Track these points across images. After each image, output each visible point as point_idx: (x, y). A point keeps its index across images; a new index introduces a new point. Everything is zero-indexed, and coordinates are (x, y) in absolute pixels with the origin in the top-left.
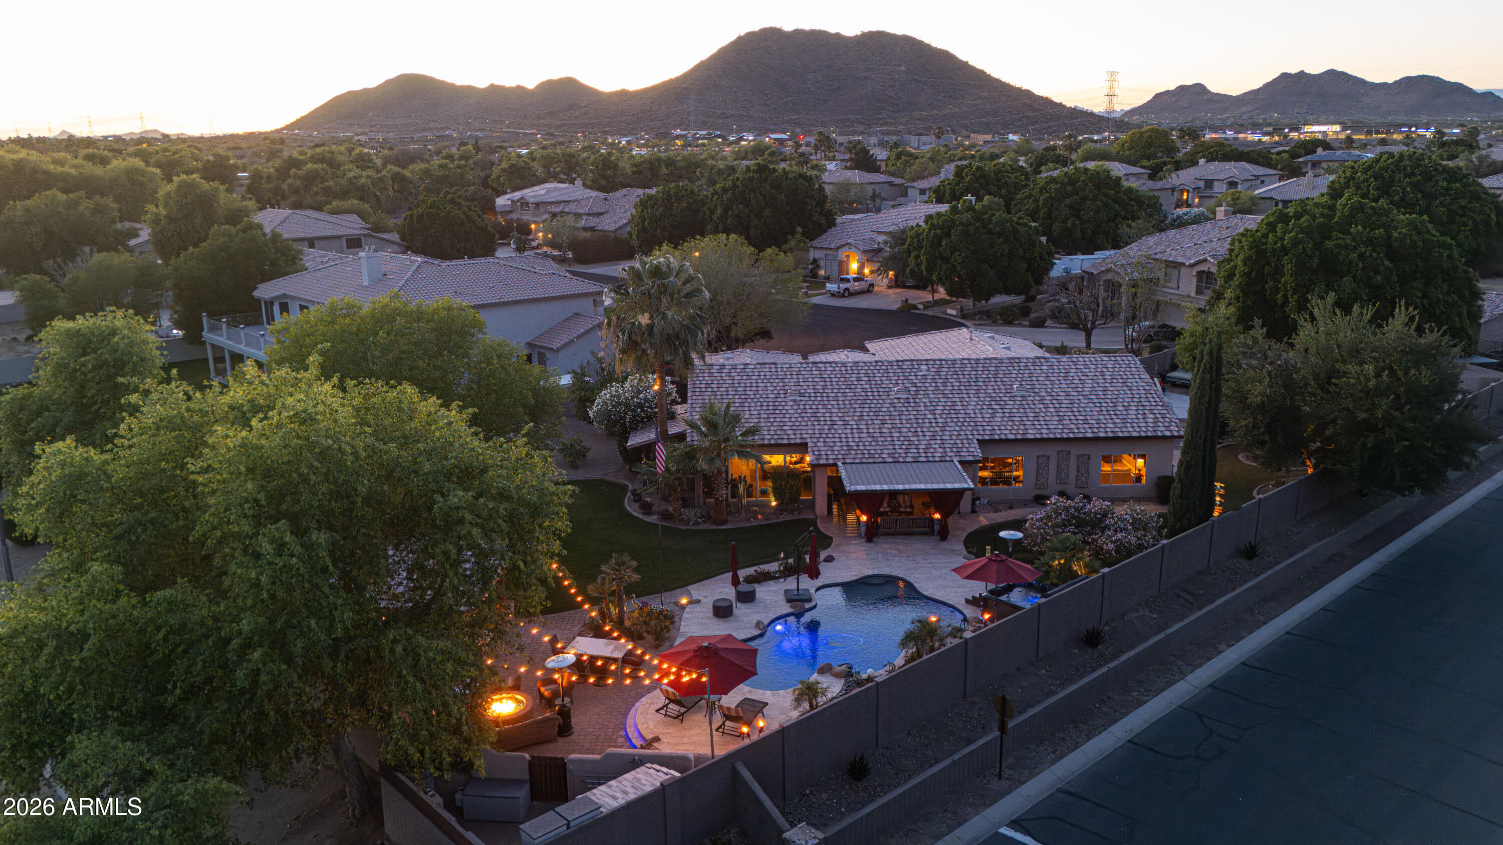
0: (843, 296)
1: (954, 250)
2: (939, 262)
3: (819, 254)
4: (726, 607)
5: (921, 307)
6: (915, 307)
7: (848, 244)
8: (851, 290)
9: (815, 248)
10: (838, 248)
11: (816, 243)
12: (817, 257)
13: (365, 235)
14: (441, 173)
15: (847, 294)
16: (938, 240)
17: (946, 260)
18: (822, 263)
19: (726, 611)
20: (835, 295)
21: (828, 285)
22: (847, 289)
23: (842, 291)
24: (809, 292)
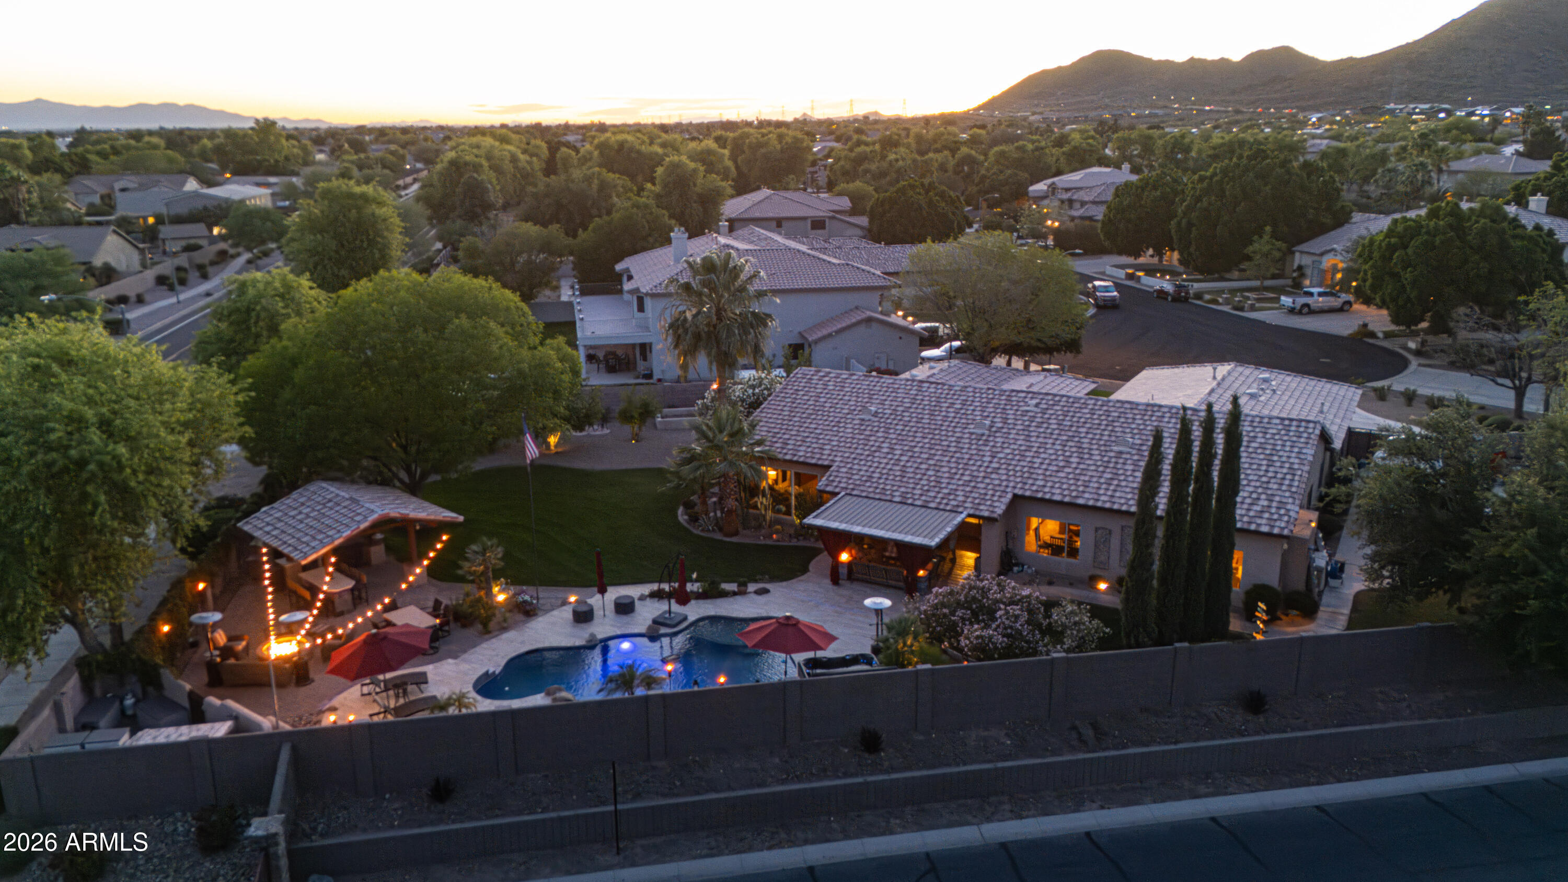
0: (1300, 313)
1: (1406, 264)
2: (1387, 278)
3: (1306, 261)
4: (585, 612)
5: (1380, 335)
6: (1373, 335)
7: (1333, 250)
8: (1314, 306)
9: (1302, 252)
10: (1322, 254)
11: (1304, 247)
12: (1303, 263)
13: (830, 218)
14: (1016, 155)
15: (1306, 310)
16: (1392, 249)
17: (1395, 276)
18: (1308, 272)
19: (583, 616)
20: (1292, 311)
21: (1283, 298)
22: (1307, 305)
23: (1298, 307)
24: (1257, 305)
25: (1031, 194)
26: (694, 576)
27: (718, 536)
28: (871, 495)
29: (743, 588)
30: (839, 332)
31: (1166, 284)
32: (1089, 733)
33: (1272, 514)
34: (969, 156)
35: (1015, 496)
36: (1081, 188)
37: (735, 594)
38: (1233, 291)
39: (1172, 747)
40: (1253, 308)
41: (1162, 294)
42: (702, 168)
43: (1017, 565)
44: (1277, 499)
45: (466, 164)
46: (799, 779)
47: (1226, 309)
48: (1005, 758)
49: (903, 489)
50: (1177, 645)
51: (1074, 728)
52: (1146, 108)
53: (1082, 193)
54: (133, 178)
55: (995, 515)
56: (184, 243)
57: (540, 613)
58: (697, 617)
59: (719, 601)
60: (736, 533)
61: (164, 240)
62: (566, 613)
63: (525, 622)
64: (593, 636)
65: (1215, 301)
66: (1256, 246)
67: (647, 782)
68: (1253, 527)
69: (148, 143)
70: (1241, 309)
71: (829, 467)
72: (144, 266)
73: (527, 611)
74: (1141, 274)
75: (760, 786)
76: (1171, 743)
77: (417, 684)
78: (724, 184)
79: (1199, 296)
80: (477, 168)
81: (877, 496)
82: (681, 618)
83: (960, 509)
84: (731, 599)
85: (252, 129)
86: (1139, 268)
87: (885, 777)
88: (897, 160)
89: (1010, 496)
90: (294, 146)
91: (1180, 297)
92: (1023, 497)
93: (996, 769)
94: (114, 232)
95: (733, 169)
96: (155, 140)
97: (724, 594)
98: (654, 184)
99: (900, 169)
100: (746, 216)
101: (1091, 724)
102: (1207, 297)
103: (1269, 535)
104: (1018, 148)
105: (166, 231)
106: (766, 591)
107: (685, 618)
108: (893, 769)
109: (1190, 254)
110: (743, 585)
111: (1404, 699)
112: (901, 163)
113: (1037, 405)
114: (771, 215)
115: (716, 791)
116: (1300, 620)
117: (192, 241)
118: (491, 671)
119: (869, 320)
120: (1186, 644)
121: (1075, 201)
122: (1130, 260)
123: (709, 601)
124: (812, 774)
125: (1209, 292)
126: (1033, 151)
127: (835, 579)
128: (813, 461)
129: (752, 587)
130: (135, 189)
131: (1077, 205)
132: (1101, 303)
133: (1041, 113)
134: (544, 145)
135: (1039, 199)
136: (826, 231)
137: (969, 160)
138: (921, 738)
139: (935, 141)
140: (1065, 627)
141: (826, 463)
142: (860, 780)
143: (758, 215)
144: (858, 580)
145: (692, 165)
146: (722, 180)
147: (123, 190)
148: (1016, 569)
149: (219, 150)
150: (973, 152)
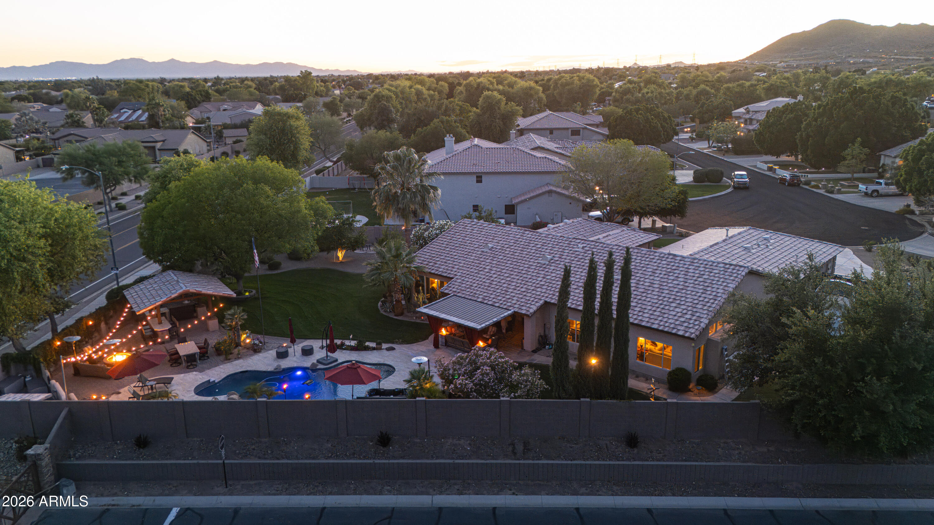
0: (871, 196)
3: (887, 161)
4: (283, 353)
5: (917, 213)
8: (881, 191)
9: (885, 156)
10: (895, 157)
11: (887, 152)
12: (886, 163)
13: (583, 128)
15: (874, 194)
19: (282, 355)
20: (866, 194)
21: (860, 186)
22: (877, 191)
23: (870, 192)
24: (842, 190)
25: (733, 115)
26: (351, 337)
27: (392, 316)
28: (467, 297)
29: (378, 346)
30: (531, 198)
31: (786, 174)
32: (520, 448)
33: (690, 324)
34: (705, 90)
35: (546, 302)
36: (759, 111)
37: (374, 349)
38: (828, 180)
39: (569, 462)
40: (839, 192)
41: (783, 180)
42: (504, 99)
43: (549, 344)
44: (698, 314)
45: (383, 96)
46: (337, 457)
47: (822, 191)
48: (463, 457)
49: (485, 294)
50: (582, 399)
51: (513, 444)
52: (861, 57)
53: (758, 114)
54: (230, 104)
55: (528, 313)
56: (234, 139)
57: (263, 351)
58: (344, 360)
59: (363, 353)
60: (402, 314)
61: (225, 137)
62: (273, 353)
63: (251, 355)
64: (279, 366)
65: (817, 187)
66: (849, 151)
67: (254, 449)
68: (674, 331)
69: (246, 85)
70: (832, 192)
71: (452, 278)
72: (209, 151)
73: (255, 349)
74: (776, 167)
75: (314, 458)
76: (569, 460)
77: (164, 383)
78: (518, 108)
79: (808, 183)
80: (388, 99)
81: (470, 298)
82: (332, 360)
83: (510, 309)
84: (370, 352)
85: (299, 76)
86: (775, 163)
87: (387, 461)
88: (647, 93)
89: (542, 302)
90: (321, 86)
91: (794, 183)
92: (549, 303)
93: (454, 464)
94: (193, 132)
95: (545, 99)
96: (250, 83)
97: (367, 349)
98: (477, 108)
99: (649, 98)
100: (531, 127)
101: (524, 443)
102: (813, 183)
103: (683, 337)
104: (738, 85)
105: (226, 132)
106: (393, 349)
107: (337, 360)
108: (394, 458)
109: (807, 156)
110: (379, 344)
111: (738, 449)
112: (649, 95)
113: (583, 248)
114: (546, 126)
115: (288, 458)
116: (705, 392)
117: (239, 138)
118: (212, 380)
119: (550, 192)
120: (588, 400)
121: (754, 119)
122: (774, 158)
123: (357, 352)
124: (346, 455)
125: (814, 181)
126: (749, 87)
127: (436, 345)
128: (445, 275)
129: (384, 346)
130: (231, 110)
131: (754, 122)
132: (736, 186)
133: (786, 62)
134: (446, 85)
135: (738, 118)
136: (581, 136)
137: (704, 93)
138: (419, 441)
139: (694, 81)
140: (519, 383)
141: (451, 276)
142: (371, 461)
143: (538, 126)
144: (449, 346)
145: (500, 97)
146: (517, 106)
147: (224, 110)
148: (547, 347)
149: (282, 88)
150: (708, 88)
